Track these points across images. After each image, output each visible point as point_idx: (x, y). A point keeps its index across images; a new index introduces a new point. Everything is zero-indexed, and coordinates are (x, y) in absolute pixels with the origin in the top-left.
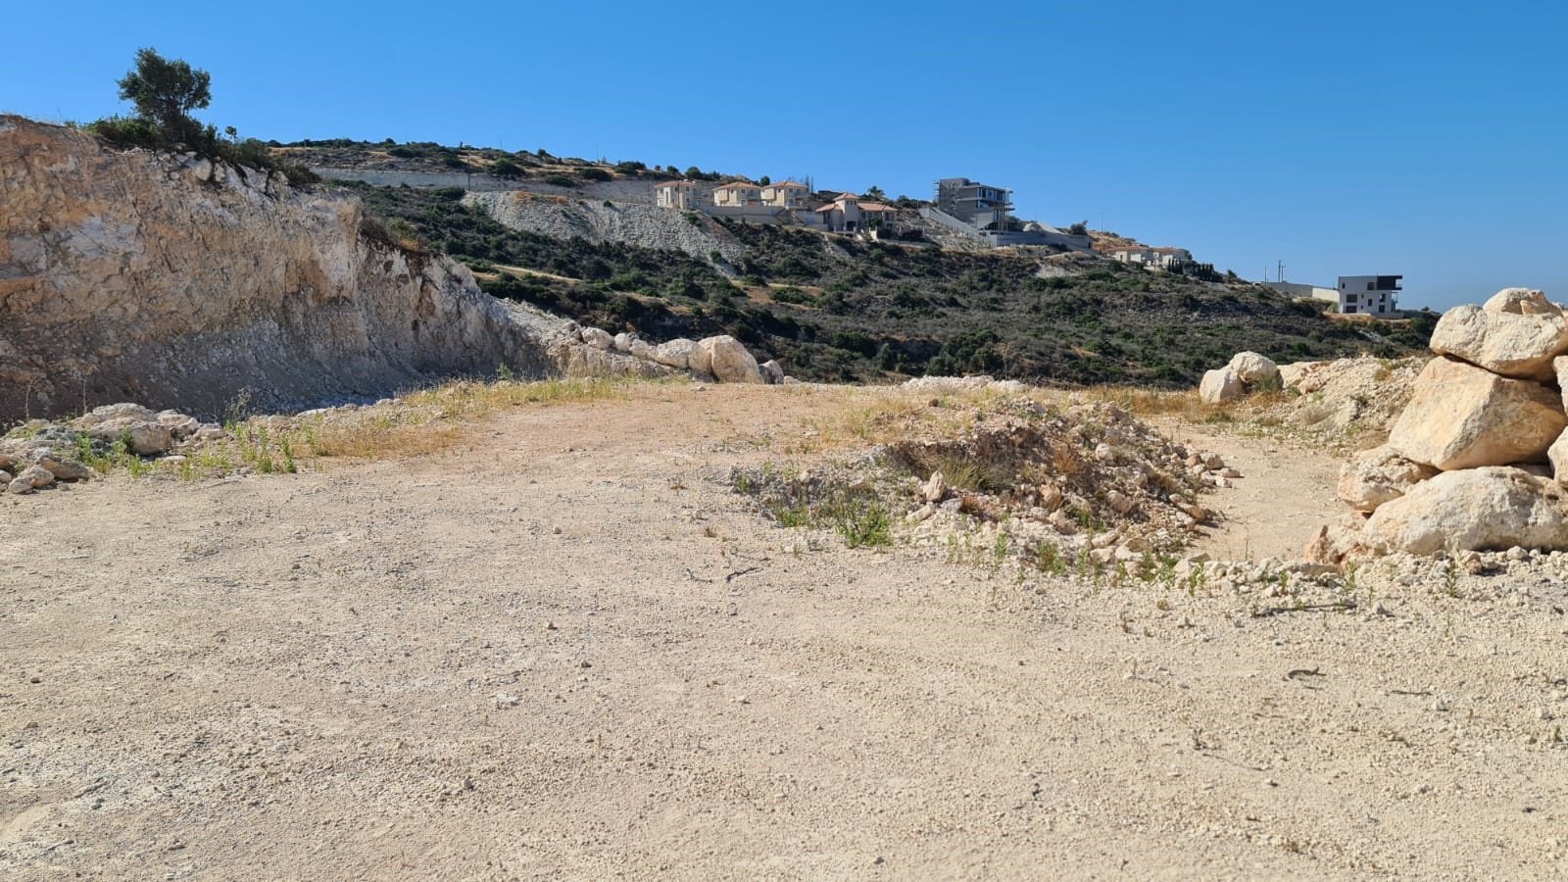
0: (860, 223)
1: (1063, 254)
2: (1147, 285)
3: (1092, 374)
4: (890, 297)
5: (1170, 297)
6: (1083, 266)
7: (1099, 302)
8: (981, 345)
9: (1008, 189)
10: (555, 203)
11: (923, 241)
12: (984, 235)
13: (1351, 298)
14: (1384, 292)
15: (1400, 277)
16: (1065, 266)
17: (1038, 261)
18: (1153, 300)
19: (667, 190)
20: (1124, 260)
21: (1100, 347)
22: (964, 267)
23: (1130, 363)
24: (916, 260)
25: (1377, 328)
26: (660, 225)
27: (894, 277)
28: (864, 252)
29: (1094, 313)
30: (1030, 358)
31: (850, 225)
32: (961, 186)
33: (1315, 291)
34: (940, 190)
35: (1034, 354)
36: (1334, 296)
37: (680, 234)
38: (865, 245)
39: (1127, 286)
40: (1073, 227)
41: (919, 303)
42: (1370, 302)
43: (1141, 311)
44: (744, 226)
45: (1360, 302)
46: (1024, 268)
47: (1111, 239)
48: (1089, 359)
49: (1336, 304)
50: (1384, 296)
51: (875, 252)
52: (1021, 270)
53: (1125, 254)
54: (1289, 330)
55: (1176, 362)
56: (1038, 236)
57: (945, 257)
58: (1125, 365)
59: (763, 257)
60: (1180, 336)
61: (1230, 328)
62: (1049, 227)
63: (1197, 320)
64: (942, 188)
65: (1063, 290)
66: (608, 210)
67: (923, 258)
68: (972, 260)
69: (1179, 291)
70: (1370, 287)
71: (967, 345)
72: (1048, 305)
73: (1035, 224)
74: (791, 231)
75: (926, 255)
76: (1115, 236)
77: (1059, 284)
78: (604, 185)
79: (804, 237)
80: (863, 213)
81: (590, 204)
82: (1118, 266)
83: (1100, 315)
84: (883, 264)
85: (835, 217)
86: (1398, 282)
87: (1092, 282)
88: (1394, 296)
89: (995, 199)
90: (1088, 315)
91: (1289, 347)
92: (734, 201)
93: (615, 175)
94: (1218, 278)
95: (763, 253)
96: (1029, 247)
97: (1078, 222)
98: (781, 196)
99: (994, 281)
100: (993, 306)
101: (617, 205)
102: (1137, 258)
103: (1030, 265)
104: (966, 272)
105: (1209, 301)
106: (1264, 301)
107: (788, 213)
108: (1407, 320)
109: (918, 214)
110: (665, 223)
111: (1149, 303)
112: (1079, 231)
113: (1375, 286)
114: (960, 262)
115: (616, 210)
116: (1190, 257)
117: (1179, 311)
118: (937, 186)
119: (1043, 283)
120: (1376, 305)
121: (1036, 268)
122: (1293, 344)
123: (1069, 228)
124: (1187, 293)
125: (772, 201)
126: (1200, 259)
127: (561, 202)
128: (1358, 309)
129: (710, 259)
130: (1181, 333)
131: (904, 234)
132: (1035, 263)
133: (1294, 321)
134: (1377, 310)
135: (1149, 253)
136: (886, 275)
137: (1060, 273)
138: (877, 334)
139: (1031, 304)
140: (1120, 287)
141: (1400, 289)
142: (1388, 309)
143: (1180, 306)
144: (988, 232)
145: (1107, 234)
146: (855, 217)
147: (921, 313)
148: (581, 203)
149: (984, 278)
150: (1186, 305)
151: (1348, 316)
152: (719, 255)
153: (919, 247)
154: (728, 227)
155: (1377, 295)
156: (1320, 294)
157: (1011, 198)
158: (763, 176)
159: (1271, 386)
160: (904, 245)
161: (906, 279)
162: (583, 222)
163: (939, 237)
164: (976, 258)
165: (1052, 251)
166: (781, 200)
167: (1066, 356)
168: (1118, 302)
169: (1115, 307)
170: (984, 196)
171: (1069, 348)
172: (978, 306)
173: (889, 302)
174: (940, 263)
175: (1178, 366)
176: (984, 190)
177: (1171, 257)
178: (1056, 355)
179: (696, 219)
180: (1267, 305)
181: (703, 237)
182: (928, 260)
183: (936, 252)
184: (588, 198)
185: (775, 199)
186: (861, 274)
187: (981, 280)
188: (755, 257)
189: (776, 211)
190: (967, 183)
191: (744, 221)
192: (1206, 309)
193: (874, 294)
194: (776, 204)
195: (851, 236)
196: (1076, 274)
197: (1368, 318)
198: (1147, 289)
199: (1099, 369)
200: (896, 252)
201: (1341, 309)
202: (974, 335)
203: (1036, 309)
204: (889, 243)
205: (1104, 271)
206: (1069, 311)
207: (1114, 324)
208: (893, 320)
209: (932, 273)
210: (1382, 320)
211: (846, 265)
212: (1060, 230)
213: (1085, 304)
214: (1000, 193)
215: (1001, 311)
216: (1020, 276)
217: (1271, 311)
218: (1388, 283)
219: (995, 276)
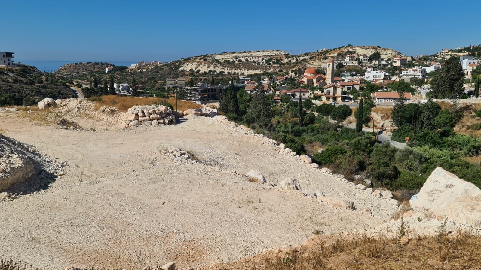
14: (9, 58)
15: (13, 53)
25: (9, 70)
42: (5, 62)
50: (9, 59)
70: (4, 56)
86: (13, 55)
88: (12, 59)
108: (18, 68)
113: (6, 56)
120: (7, 62)
134: (7, 64)
141: (14, 57)
142: (11, 64)
155: (6, 59)
159: (54, 104)
197: (5, 67)
210: (10, 68)
218: (9, 55)
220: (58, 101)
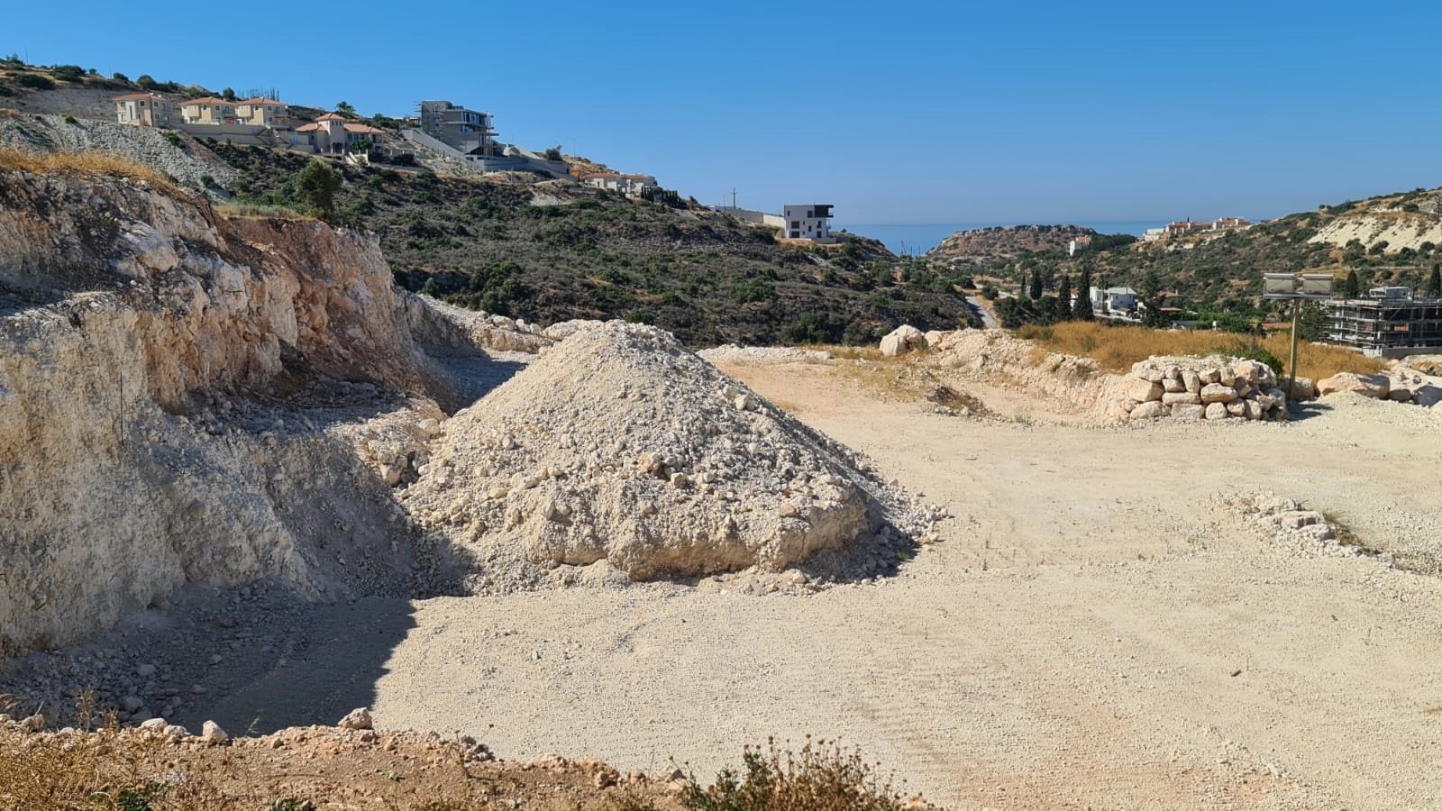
0: (346, 144)
1: (551, 181)
2: (634, 214)
3: (610, 302)
4: (406, 227)
5: (655, 226)
6: (573, 194)
7: (594, 231)
8: (507, 276)
9: (489, 114)
10: (7, 117)
11: (415, 165)
12: (472, 159)
13: (795, 225)
14: (820, 219)
15: (832, 206)
16: (557, 194)
17: (531, 189)
18: (642, 229)
19: (130, 104)
20: (602, 187)
21: (612, 276)
22: (461, 193)
23: (638, 291)
24: (414, 186)
25: (817, 251)
26: (138, 146)
27: (398, 205)
28: (361, 177)
29: (591, 241)
30: (555, 288)
31: (338, 147)
32: (444, 109)
33: (765, 217)
34: (422, 111)
35: (557, 284)
36: (780, 222)
37: (162, 156)
38: (360, 170)
39: (616, 215)
40: (548, 151)
41: (432, 233)
42: (810, 228)
43: (632, 239)
44: (229, 148)
45: (803, 228)
46: (518, 196)
47: (585, 164)
48: (605, 288)
49: (783, 229)
50: (820, 223)
51: (372, 178)
52: (518, 197)
53: (602, 181)
54: (755, 256)
55: (676, 289)
56: (519, 162)
57: (442, 183)
58: (634, 293)
59: (259, 183)
60: (670, 264)
61: (710, 255)
62: (526, 151)
63: (680, 248)
64: (424, 110)
65: (558, 218)
66: (73, 128)
67: (420, 184)
68: (469, 187)
69: (661, 220)
70: (810, 215)
71: (494, 276)
72: (549, 234)
73: (514, 150)
74: (282, 154)
75: (423, 181)
76: (588, 161)
77: (554, 212)
78: (48, 93)
79: (295, 160)
80: (350, 135)
81: (49, 119)
82: (603, 195)
83: (595, 243)
84: (382, 191)
85: (319, 138)
86: (830, 210)
87: (584, 211)
88: (828, 223)
89: (477, 123)
90: (585, 243)
91: (761, 273)
92: (207, 118)
93: (57, 82)
94: (683, 205)
95: (258, 178)
96: (517, 173)
97: (552, 147)
98: (259, 113)
99: (492, 209)
100: (498, 234)
101: (82, 121)
102: (613, 185)
103: (524, 193)
104: (465, 199)
105: (688, 230)
106: (733, 230)
107: (270, 133)
108: (839, 245)
109: (402, 136)
110: (143, 144)
111: (638, 232)
112: (554, 156)
113: (813, 214)
114: (458, 189)
115: (83, 128)
116: (655, 183)
117: (665, 239)
118: (420, 108)
119: (538, 212)
120: (815, 230)
121: (530, 197)
122: (763, 270)
123: (544, 152)
124: (669, 222)
125: (248, 119)
126: (666, 185)
127: (13, 116)
128: (801, 234)
129: (201, 184)
130: (671, 261)
131: (396, 158)
132: (528, 192)
133: (758, 247)
134: (816, 235)
135: (623, 181)
136: (389, 202)
137: (552, 201)
138: (405, 266)
139: (533, 233)
140: (611, 216)
141: (832, 217)
142: (824, 234)
143: (665, 235)
144: (475, 157)
145: (580, 159)
146: (341, 139)
147: (439, 243)
148: (39, 118)
149: (483, 205)
150: (670, 234)
151: (794, 241)
152: (211, 180)
153: (414, 172)
154: (212, 148)
155: (814, 222)
156: (771, 221)
157: (493, 122)
158: (226, 87)
159: (922, 344)
160: (400, 170)
161: (409, 207)
162: (46, 141)
163: (429, 161)
164: (472, 185)
165: (539, 178)
166: (259, 119)
167: (584, 285)
168: (611, 231)
169: (608, 235)
170: (468, 120)
171: (585, 277)
172: (485, 235)
173: (405, 232)
174: (438, 189)
175: (678, 293)
176: (468, 114)
177: (642, 184)
178: (576, 284)
179: (178, 139)
180: (736, 233)
181: (190, 160)
182: (427, 187)
183: (431, 179)
184: (44, 112)
185: (252, 117)
186: (365, 201)
187: (481, 208)
188: (251, 183)
189: (256, 131)
190: (450, 106)
191: (229, 142)
192: (688, 237)
193: (388, 224)
194: (254, 122)
195: (339, 158)
196: (568, 203)
197: (810, 242)
198: (634, 218)
199: (616, 298)
200: (392, 178)
201: (787, 234)
202: (497, 266)
203: (538, 237)
204: (385, 168)
205: (592, 199)
206: (570, 238)
207: (611, 253)
208: (415, 251)
209: (434, 200)
210: (821, 245)
211: (348, 192)
212: (536, 154)
213: (581, 232)
214: (482, 117)
215: (507, 239)
216: (516, 204)
217: (739, 239)
218: (822, 211)
219: (493, 203)
220: (932, 336)
